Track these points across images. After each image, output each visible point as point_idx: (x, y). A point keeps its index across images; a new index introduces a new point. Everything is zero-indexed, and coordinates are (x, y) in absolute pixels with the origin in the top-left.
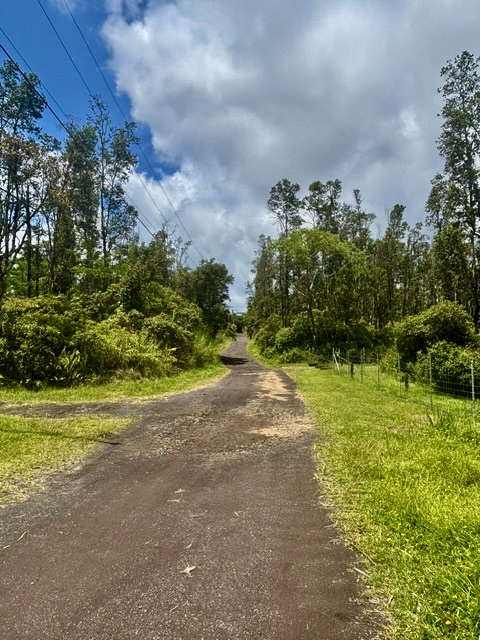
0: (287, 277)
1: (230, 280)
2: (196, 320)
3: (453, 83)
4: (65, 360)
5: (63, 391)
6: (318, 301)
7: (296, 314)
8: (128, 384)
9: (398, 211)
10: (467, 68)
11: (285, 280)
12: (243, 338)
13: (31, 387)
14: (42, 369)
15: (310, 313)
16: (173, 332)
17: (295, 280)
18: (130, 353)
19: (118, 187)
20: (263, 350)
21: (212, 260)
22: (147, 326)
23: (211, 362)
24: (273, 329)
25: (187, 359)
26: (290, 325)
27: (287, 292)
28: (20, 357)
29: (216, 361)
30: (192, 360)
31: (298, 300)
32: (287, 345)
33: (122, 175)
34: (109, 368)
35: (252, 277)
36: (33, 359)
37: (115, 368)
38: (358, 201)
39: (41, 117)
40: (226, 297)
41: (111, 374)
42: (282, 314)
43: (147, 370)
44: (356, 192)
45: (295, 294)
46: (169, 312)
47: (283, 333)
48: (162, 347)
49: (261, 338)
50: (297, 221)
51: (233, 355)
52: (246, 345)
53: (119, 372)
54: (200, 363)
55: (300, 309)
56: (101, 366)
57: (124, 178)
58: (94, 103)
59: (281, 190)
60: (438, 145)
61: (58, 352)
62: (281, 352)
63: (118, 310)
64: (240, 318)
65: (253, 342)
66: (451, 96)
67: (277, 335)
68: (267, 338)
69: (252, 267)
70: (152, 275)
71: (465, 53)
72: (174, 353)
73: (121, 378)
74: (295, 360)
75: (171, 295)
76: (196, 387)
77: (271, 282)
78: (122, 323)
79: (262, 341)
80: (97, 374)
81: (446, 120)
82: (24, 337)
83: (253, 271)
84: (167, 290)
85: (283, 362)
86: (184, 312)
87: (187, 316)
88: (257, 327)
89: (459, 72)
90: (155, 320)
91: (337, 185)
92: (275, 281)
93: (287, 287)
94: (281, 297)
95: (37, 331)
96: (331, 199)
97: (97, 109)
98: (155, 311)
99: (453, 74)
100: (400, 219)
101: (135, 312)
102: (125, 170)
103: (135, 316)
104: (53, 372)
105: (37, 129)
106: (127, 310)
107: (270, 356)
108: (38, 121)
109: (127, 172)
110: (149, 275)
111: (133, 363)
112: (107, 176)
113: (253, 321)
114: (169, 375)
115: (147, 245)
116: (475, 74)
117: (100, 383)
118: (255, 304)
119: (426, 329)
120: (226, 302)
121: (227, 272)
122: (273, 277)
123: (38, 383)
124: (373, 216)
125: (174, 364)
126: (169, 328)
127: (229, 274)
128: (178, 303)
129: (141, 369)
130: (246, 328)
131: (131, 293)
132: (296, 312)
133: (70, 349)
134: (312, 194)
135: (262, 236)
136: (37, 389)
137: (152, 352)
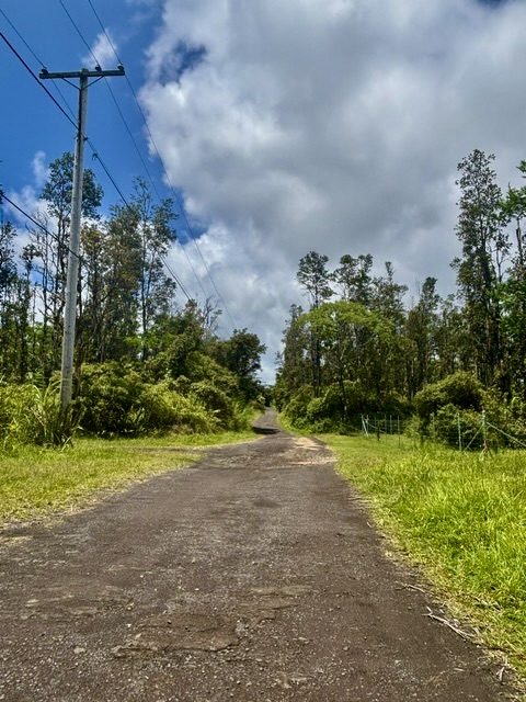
0: (319, 348)
1: (262, 349)
2: (234, 387)
3: (469, 177)
4: (133, 416)
5: (134, 440)
6: (350, 372)
7: (328, 385)
8: (183, 437)
9: (430, 283)
10: (480, 164)
11: (317, 351)
12: (272, 411)
13: (106, 437)
14: (115, 423)
15: (342, 385)
16: (216, 396)
17: (326, 351)
18: (183, 412)
19: (158, 261)
20: (294, 421)
21: (244, 330)
22: (194, 390)
23: (244, 428)
24: (305, 399)
25: (227, 422)
26: (322, 395)
27: (319, 362)
28: (97, 411)
29: (249, 428)
30: (231, 423)
31: (330, 371)
32: (318, 415)
33: (161, 250)
34: (167, 424)
35: (283, 346)
36: (107, 414)
37: (172, 424)
38: (390, 273)
39: (100, 205)
40: (258, 366)
41: (169, 429)
42: (314, 384)
43: (198, 427)
44: (388, 264)
45: (327, 365)
46: (209, 378)
47: (315, 403)
48: (207, 409)
49: (292, 408)
50: (327, 293)
51: (263, 426)
52: (276, 417)
53: (175, 427)
54: (237, 428)
55: (332, 380)
56: (161, 422)
57: (163, 252)
58: (137, 183)
59: (309, 261)
60: (457, 232)
61: (127, 409)
62: (313, 422)
63: (166, 376)
64: (269, 391)
65: (282, 414)
66: (467, 188)
67: (309, 405)
68: (299, 408)
69: (283, 337)
70: (197, 345)
71: (476, 151)
72: (217, 415)
73: (177, 432)
74: (327, 429)
75: (209, 363)
76: (240, 442)
77: (302, 352)
78: (171, 387)
79: (294, 412)
80: (158, 428)
81: (462, 211)
82: (101, 395)
83: (283, 341)
84: (206, 358)
85: (314, 432)
86: (223, 379)
87: (226, 382)
88: (288, 398)
89: (473, 168)
90: (201, 385)
91: (368, 260)
92: (306, 352)
93: (319, 357)
94: (313, 367)
95: (111, 391)
96: (362, 272)
97: (140, 189)
98: (199, 378)
99: (469, 169)
100: (432, 292)
101: (183, 377)
102: (164, 244)
103: (183, 381)
104: (123, 425)
105: (98, 216)
106: (175, 375)
107: (301, 427)
108: (97, 208)
109: (165, 246)
110: (194, 345)
111: (186, 420)
112: (148, 251)
113: (282, 393)
114: (214, 432)
115: (183, 315)
116: (487, 170)
117: (161, 436)
118: (285, 375)
119: (442, 396)
120: (258, 371)
121: (259, 342)
122: (305, 347)
123: (112, 434)
124: (405, 288)
125: (218, 424)
126: (212, 392)
127: (261, 344)
128: (216, 370)
129: (193, 426)
130: (274, 401)
131: (178, 361)
132: (328, 384)
133: (137, 407)
134: (343, 266)
135: (293, 305)
136: (112, 439)
137: (200, 412)
